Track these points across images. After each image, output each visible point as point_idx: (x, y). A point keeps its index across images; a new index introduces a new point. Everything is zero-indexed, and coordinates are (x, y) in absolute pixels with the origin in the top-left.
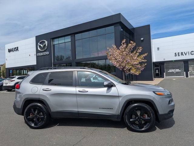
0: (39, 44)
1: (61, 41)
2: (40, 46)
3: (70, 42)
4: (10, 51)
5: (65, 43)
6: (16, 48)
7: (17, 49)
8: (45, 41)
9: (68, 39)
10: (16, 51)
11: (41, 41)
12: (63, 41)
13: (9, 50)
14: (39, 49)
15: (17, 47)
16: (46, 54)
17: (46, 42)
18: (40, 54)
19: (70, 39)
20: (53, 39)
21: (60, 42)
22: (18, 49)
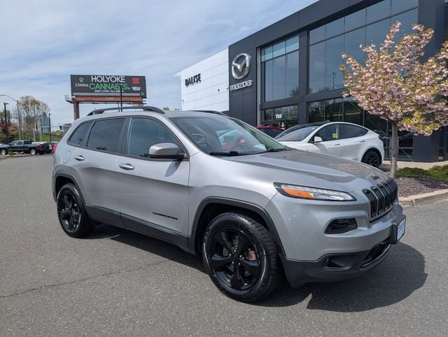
0: (233, 63)
1: (279, 50)
2: (236, 68)
3: (298, 52)
4: (188, 83)
5: (286, 54)
6: (196, 76)
7: (197, 78)
8: (245, 55)
9: (294, 45)
10: (197, 82)
11: (238, 56)
12: (282, 51)
13: (186, 81)
14: (234, 75)
15: (199, 75)
16: (247, 87)
17: (247, 58)
18: (235, 87)
19: (298, 44)
20: (262, 47)
21: (276, 54)
22: (199, 78)
